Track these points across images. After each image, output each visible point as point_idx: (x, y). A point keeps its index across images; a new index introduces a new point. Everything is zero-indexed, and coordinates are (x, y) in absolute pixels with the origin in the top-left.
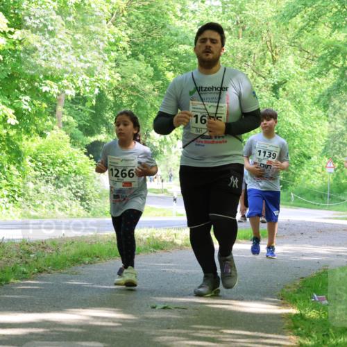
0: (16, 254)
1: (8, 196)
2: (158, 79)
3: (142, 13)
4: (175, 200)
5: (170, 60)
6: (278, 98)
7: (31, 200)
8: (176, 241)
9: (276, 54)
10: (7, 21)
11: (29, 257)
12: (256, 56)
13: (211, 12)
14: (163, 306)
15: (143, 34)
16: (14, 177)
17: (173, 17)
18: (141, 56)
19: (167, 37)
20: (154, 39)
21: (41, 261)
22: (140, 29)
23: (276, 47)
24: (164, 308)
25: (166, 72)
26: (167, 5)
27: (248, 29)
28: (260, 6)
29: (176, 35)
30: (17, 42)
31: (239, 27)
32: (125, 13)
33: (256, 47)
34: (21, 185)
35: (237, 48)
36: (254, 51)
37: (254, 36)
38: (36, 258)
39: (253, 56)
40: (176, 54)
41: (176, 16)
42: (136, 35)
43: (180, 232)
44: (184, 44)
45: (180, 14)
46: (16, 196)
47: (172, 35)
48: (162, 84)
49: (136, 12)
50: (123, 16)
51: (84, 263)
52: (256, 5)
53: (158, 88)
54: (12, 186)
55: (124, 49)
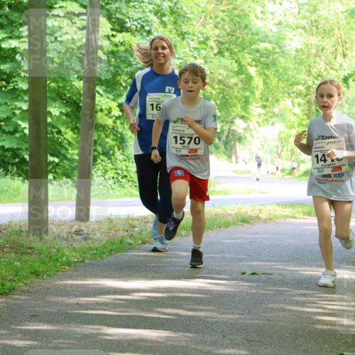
0: (122, 229)
1: (113, 178)
2: (242, 74)
3: (227, 16)
4: (258, 180)
5: (252, 56)
6: (348, 88)
7: (132, 181)
8: (260, 215)
9: (347, 49)
10: (110, 26)
11: (134, 231)
12: (328, 51)
13: (288, 13)
14: (252, 272)
15: (228, 34)
16: (118, 162)
17: (254, 19)
18: (227, 54)
19: (250, 36)
20: (237, 38)
21: (144, 233)
22: (225, 30)
23: (346, 42)
24: (253, 274)
25: (249, 67)
26: (249, 7)
27: (321, 27)
28: (331, 7)
29: (257, 34)
30: (119, 44)
31: (313, 26)
32: (213, 16)
33: (328, 44)
34: (124, 168)
35: (312, 45)
36: (327, 47)
37: (327, 33)
38: (139, 231)
39: (325, 51)
40: (257, 51)
41: (257, 18)
42: (221, 35)
43: (263, 208)
44: (264, 42)
45: (260, 16)
46: (120, 178)
47: (253, 34)
48: (246, 78)
49: (221, 15)
50: (211, 18)
51: (181, 236)
52: (329, 5)
53: (241, 81)
54: (116, 169)
55: (211, 47)
